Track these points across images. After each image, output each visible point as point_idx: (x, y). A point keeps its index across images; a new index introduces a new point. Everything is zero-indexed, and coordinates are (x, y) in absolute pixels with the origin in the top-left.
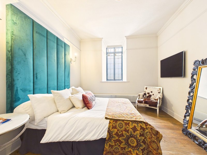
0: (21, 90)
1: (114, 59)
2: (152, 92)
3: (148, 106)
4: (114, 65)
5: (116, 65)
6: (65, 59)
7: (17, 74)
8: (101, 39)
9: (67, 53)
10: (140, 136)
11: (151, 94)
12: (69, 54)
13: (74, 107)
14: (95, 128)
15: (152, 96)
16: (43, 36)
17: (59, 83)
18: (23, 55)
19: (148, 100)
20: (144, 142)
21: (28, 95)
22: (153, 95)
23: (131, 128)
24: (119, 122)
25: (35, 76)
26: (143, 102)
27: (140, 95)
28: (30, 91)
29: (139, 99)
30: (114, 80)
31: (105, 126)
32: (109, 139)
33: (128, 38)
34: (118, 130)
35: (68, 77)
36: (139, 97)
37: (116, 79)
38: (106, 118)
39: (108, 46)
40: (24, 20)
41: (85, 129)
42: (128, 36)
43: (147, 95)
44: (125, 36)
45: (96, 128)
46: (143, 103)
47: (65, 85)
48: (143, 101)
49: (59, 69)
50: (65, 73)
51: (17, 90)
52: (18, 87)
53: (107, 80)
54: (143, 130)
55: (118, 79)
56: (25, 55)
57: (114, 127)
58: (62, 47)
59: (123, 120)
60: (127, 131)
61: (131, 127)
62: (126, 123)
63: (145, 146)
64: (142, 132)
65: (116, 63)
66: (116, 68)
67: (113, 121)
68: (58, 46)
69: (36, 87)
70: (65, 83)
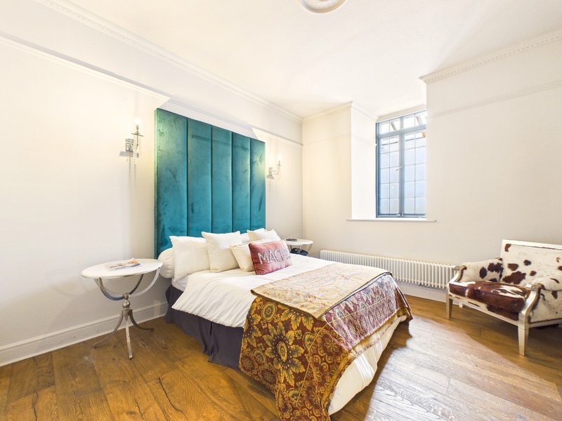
0: (169, 228)
1: (402, 151)
2: (527, 263)
3: (482, 308)
4: (402, 170)
5: (406, 168)
6: (251, 172)
7: (163, 206)
8: (347, 107)
9: (256, 158)
10: (295, 342)
11: (522, 269)
12: (262, 159)
13: (238, 267)
14: (232, 307)
15: (528, 277)
16: (205, 139)
17: (236, 221)
18: (172, 176)
19: (485, 289)
20: (302, 359)
21: (170, 237)
22: (533, 273)
23: (282, 322)
24: (269, 304)
25: (190, 207)
26: (467, 291)
27: (465, 268)
28: (181, 231)
29: (459, 280)
30: (402, 214)
31: (246, 307)
32: (248, 331)
33: (430, 79)
34: (262, 319)
35: (260, 208)
36: (461, 276)
37: (405, 213)
38: (252, 292)
39: (380, 117)
40: (173, 124)
41: (221, 304)
42: (430, 74)
43: (508, 272)
44: (421, 78)
45: (232, 309)
46: (466, 294)
47: (252, 225)
48: (466, 288)
49: (237, 194)
50: (253, 200)
51: (164, 229)
52: (165, 224)
53: (378, 214)
54: (303, 333)
55: (413, 213)
56: (175, 176)
57: (259, 312)
58: (244, 149)
59: (277, 303)
60: (275, 325)
61: (283, 319)
62: (279, 309)
63: (304, 370)
64: (299, 335)
65: (406, 164)
66: (406, 178)
67: (261, 301)
68: (234, 149)
69: (191, 225)
70: (252, 221)
